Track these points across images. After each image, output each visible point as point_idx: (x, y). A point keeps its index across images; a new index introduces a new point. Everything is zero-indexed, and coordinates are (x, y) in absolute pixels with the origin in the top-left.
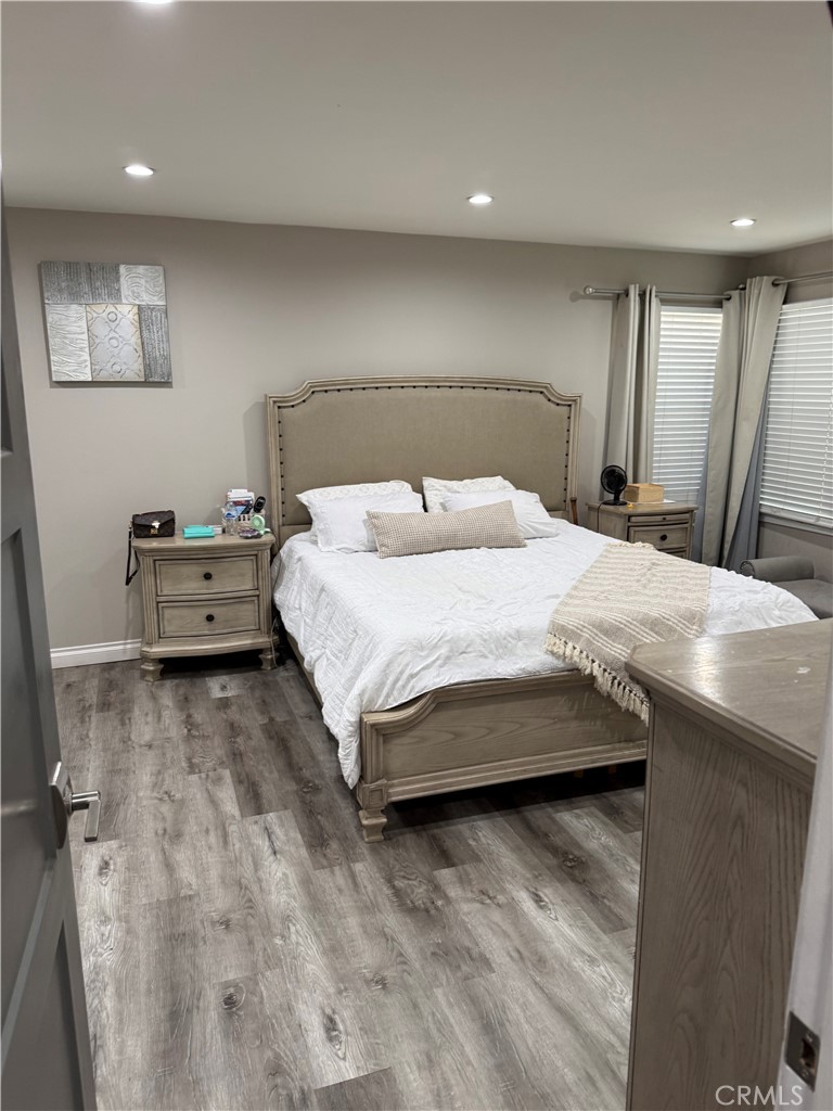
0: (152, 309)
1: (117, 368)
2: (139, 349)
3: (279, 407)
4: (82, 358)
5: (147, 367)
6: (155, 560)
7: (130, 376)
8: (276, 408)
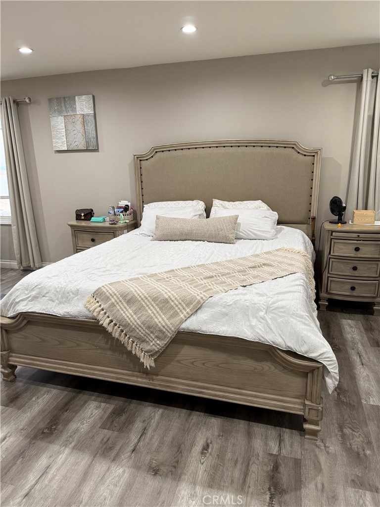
0: (88, 115)
1: (76, 143)
2: (84, 135)
3: (141, 160)
4: (64, 140)
5: (87, 143)
6: (75, 231)
7: (81, 147)
8: (139, 160)
